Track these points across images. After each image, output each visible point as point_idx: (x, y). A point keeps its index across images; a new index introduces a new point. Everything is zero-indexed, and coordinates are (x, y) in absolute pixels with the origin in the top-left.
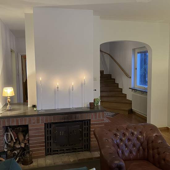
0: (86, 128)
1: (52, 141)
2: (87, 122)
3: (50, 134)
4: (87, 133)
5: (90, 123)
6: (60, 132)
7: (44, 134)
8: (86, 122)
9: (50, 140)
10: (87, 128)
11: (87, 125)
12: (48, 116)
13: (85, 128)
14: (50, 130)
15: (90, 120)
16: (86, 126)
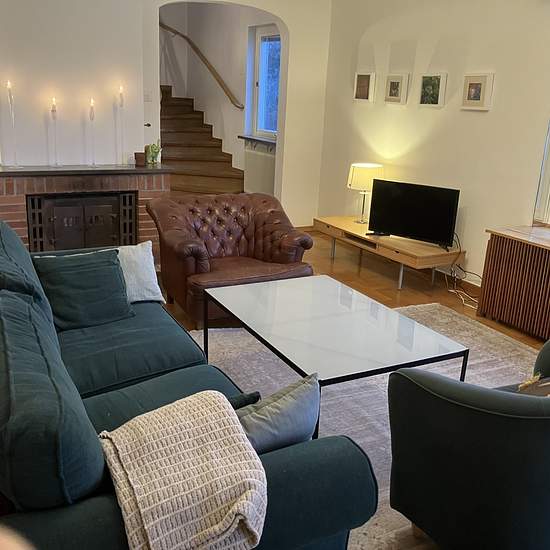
0: (128, 212)
1: (45, 239)
2: (130, 197)
3: (40, 222)
4: (131, 224)
5: (136, 200)
6: (65, 220)
7: (25, 220)
8: (127, 198)
9: (41, 236)
10: (130, 211)
11: (130, 204)
12: (35, 179)
13: (125, 211)
14: (40, 214)
15: (136, 192)
16: (128, 208)
